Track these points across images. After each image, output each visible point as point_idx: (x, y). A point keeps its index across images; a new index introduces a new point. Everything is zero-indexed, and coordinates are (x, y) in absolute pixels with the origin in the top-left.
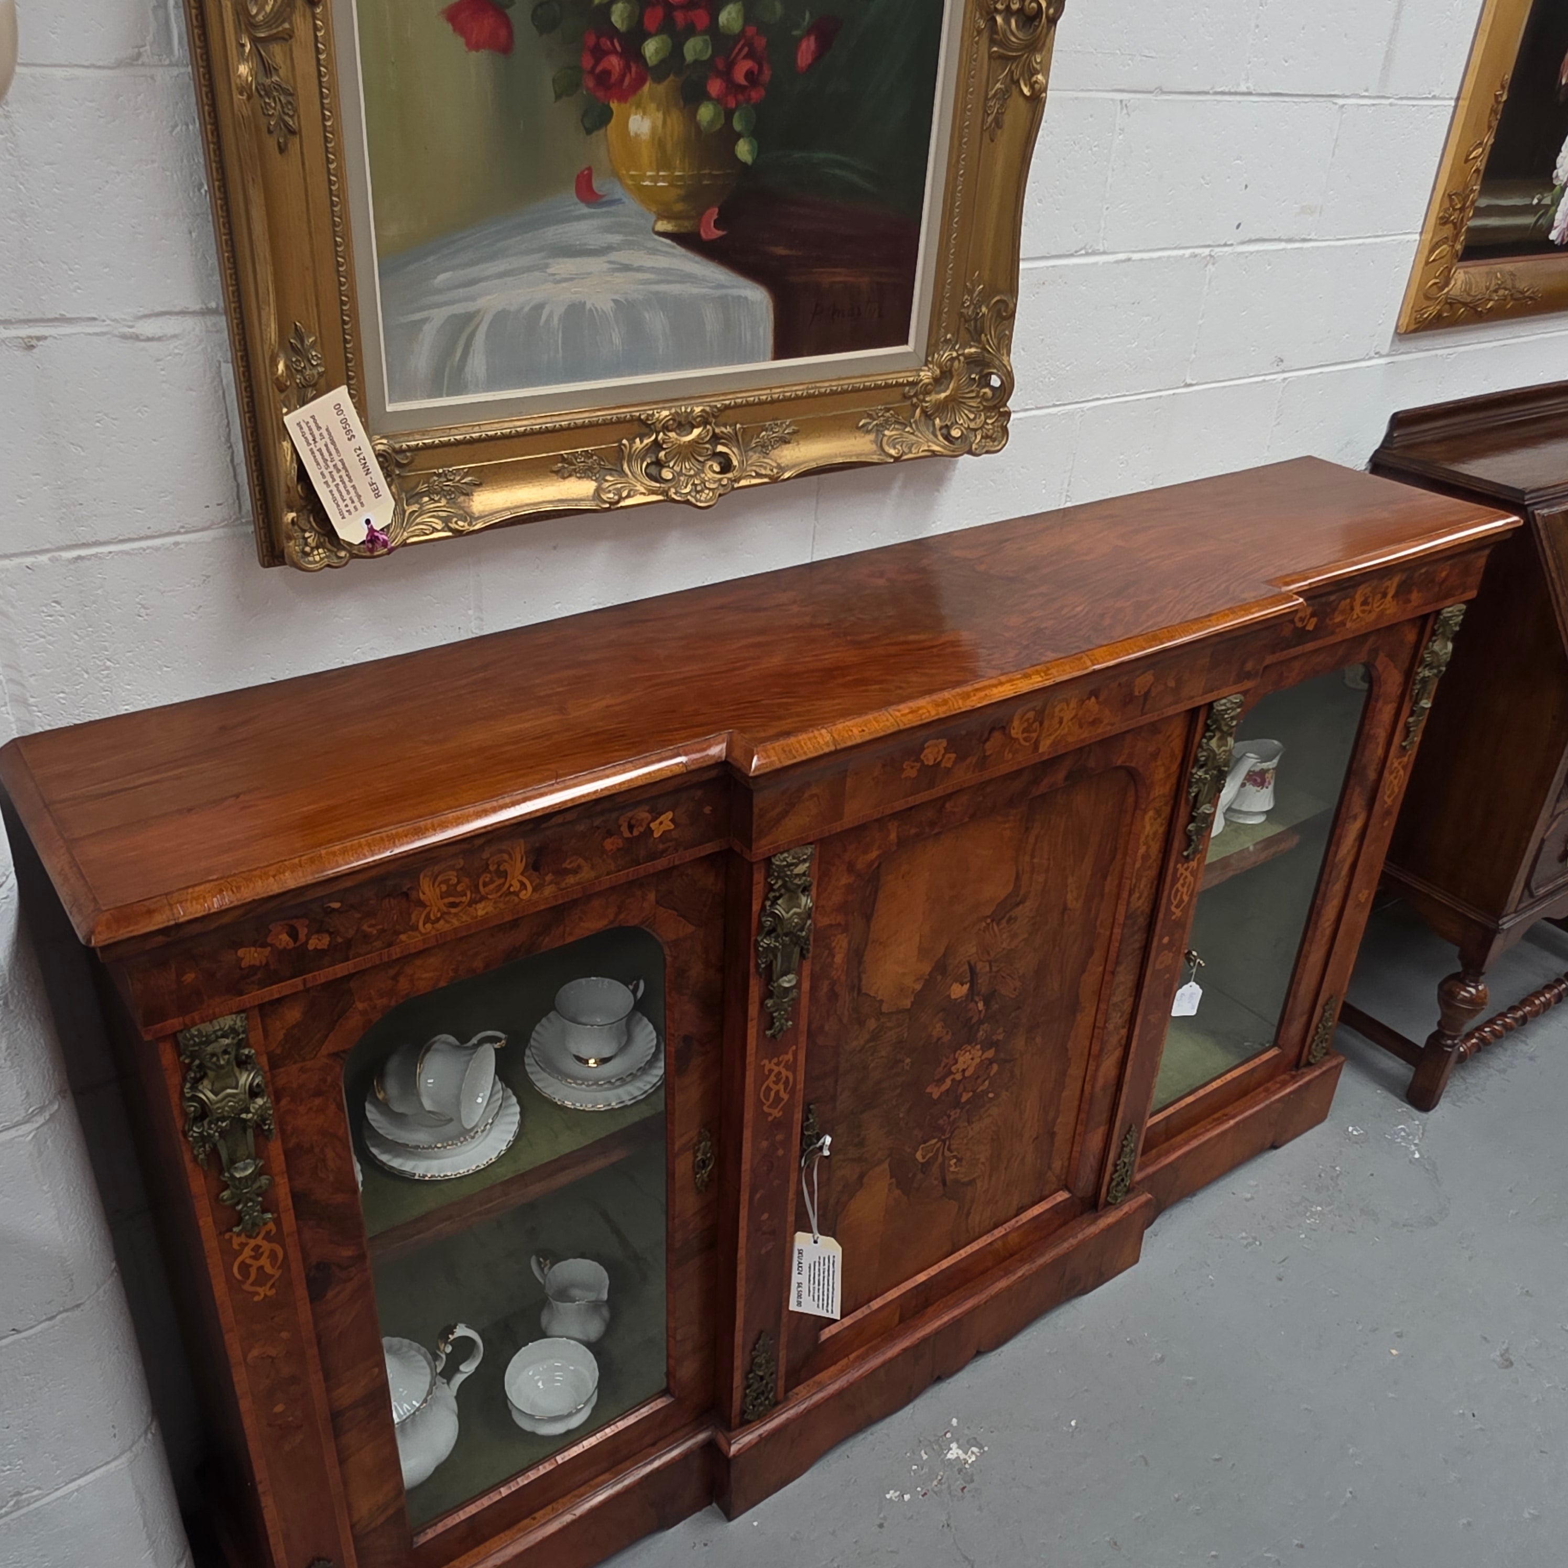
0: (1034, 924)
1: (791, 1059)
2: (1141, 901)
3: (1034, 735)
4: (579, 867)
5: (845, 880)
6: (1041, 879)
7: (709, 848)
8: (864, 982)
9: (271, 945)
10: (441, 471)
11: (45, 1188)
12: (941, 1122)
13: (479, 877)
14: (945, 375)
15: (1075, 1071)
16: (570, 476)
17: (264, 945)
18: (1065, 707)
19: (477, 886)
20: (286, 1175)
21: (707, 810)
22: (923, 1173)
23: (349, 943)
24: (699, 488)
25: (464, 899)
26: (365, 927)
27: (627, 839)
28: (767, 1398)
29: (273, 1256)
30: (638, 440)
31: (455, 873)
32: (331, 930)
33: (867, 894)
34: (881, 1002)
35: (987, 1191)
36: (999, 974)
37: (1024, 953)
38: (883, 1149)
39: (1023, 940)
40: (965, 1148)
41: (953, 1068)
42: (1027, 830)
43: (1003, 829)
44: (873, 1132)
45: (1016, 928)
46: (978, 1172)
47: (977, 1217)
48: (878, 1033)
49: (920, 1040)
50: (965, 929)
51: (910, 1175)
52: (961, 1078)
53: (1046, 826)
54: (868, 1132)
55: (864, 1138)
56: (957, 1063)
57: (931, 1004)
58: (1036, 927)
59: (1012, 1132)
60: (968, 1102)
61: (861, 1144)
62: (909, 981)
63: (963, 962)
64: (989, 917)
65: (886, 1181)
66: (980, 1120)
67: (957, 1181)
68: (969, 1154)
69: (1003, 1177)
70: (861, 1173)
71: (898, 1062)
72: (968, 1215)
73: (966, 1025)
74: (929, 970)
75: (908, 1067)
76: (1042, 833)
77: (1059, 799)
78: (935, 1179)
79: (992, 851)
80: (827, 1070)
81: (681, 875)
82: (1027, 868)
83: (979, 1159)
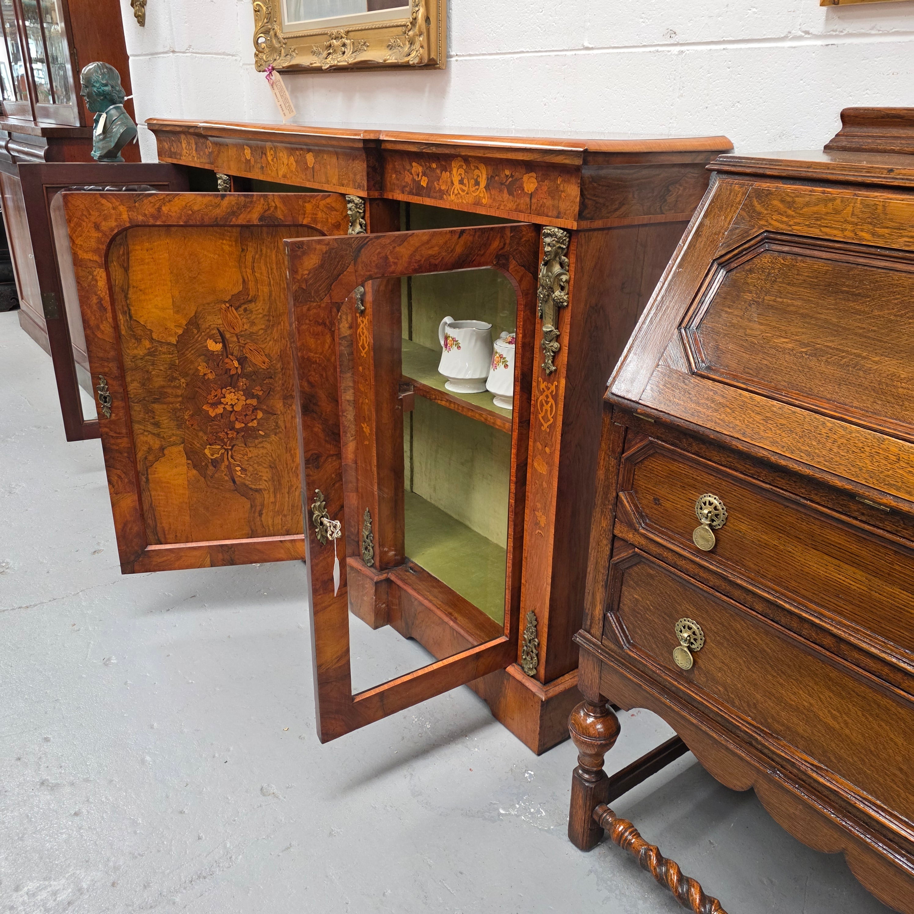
0: (269, 321)
5: (95, 234)
6: (266, 289)
8: (133, 312)
12: (221, 435)
22: (215, 467)
33: (121, 253)
34: (151, 331)
35: (274, 503)
36: (247, 346)
37: (266, 339)
38: (176, 435)
39: (262, 329)
40: (246, 463)
41: (222, 400)
42: (243, 250)
43: (222, 243)
44: (165, 421)
45: (253, 318)
46: (263, 485)
47: (269, 519)
48: (154, 351)
49: (190, 369)
50: (208, 304)
51: (203, 464)
52: (231, 410)
53: (259, 253)
54: (161, 419)
55: (158, 422)
56: (225, 397)
57: (193, 347)
58: (271, 323)
59: (287, 467)
60: (241, 429)
61: (157, 425)
62: (171, 325)
63: (212, 326)
64: (227, 302)
65: (184, 460)
66: (255, 447)
67: (245, 484)
68: (251, 469)
69: (287, 499)
70: (162, 446)
71: (176, 379)
72: (260, 514)
73: (226, 373)
74: (185, 323)
75: (184, 385)
76: (257, 256)
77: (265, 235)
78: (225, 475)
79: (217, 256)
80: (109, 357)
82: (251, 278)
83: (263, 476)
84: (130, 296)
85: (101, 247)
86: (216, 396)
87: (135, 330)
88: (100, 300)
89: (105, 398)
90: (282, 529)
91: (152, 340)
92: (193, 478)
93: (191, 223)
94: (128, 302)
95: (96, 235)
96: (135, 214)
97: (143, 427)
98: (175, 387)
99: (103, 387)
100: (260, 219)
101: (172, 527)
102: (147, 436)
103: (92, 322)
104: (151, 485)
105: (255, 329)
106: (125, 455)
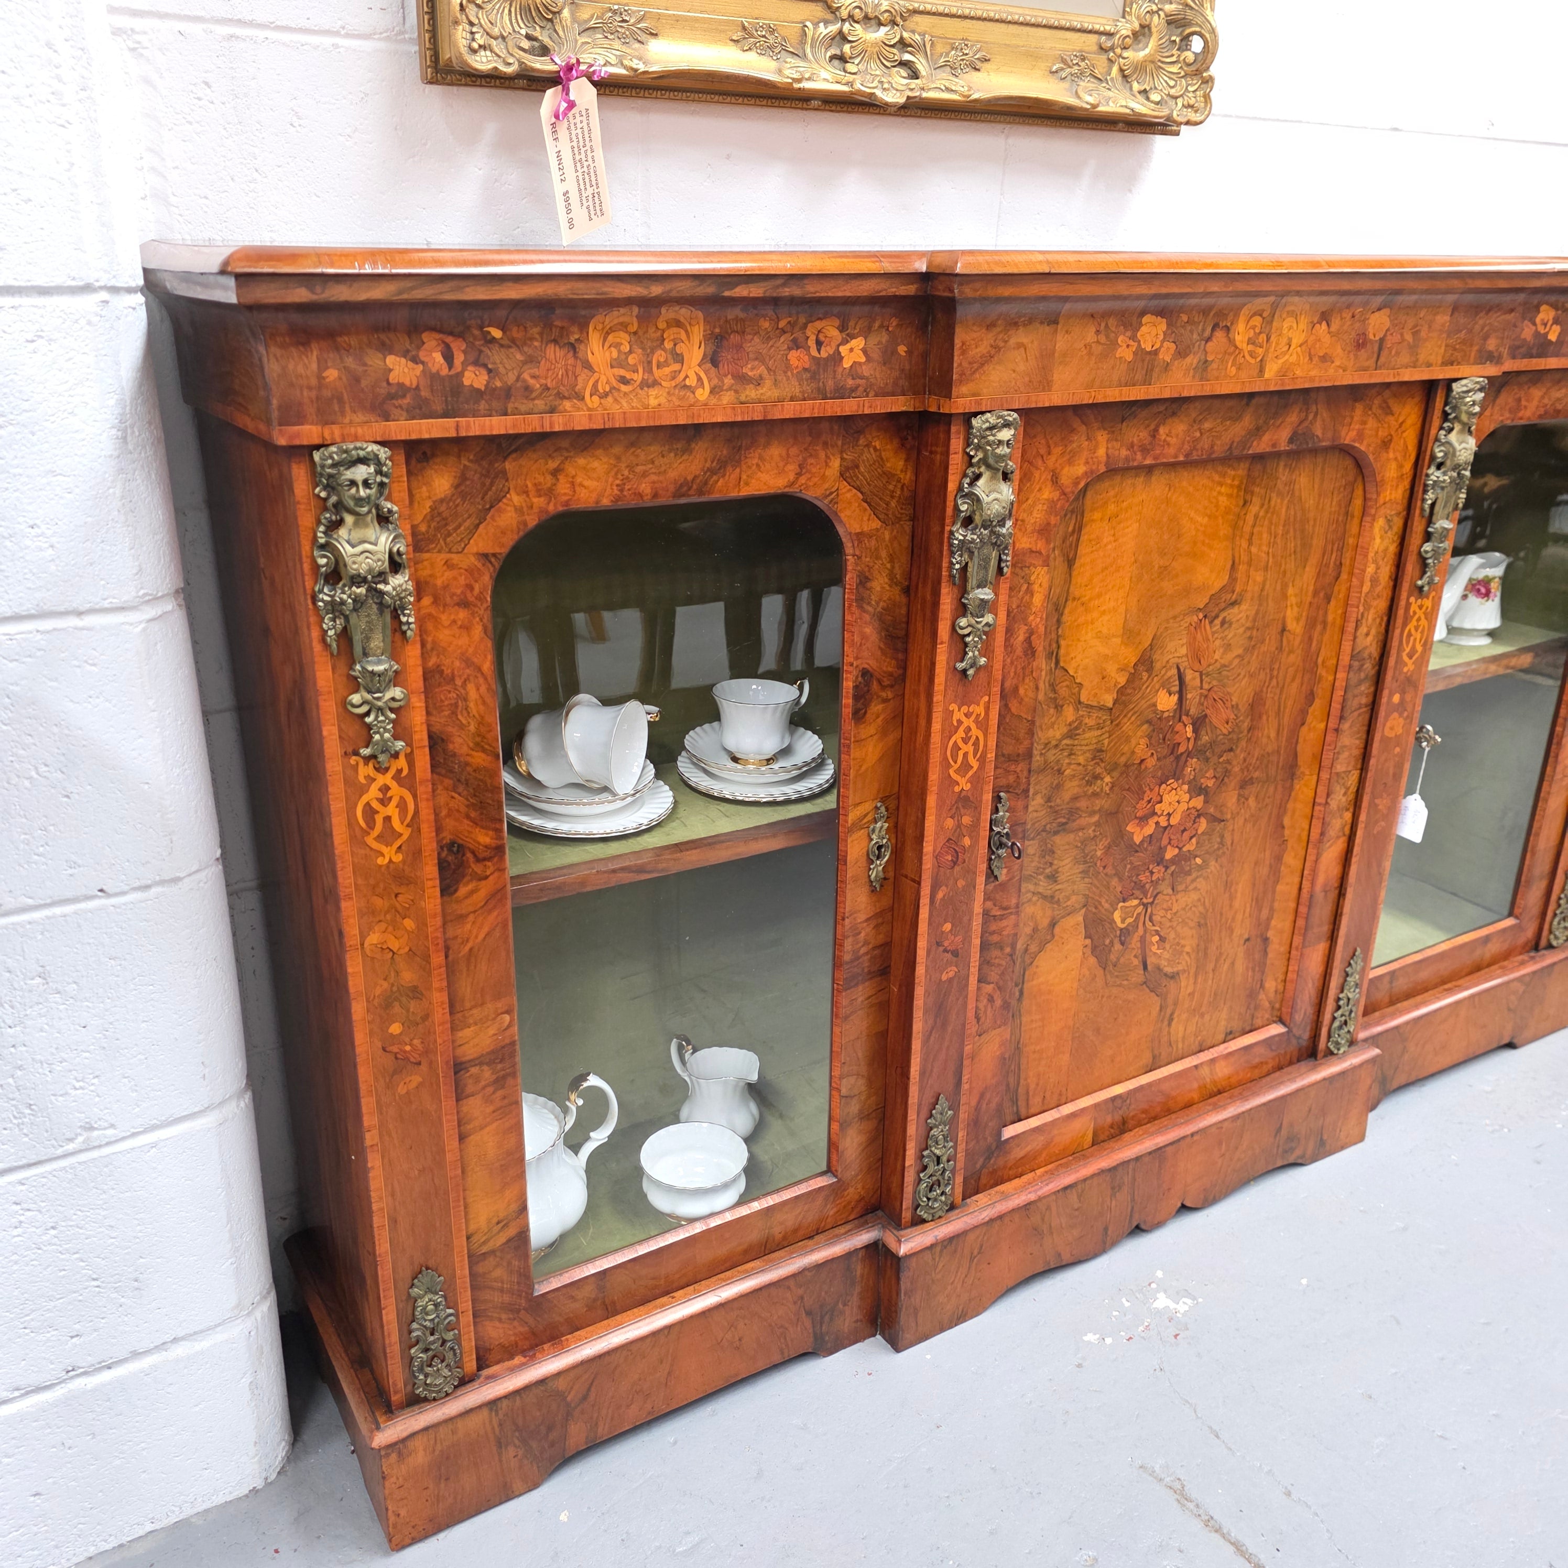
0: (1250, 638)
1: (983, 714)
2: (1370, 638)
3: (1261, 352)
4: (761, 378)
6: (1259, 577)
7: (900, 404)
8: (1062, 651)
9: (423, 363)
10: (616, 7)
11: (151, 703)
12: (1142, 878)
13: (653, 351)
14: (1144, 31)
15: (1291, 860)
16: (750, 49)
17: (415, 360)
18: (1295, 325)
19: (650, 363)
20: (423, 697)
21: (902, 350)
22: (1122, 944)
23: (507, 393)
24: (886, 86)
25: (635, 376)
26: (526, 376)
27: (814, 358)
28: (943, 1193)
29: (402, 805)
30: (822, 25)
31: (627, 336)
32: (490, 366)
33: (1070, 529)
34: (1080, 686)
35: (1191, 995)
36: (1210, 694)
37: (1239, 674)
38: (1078, 893)
39: (1238, 656)
40: (1169, 924)
41: (1157, 807)
42: (1245, 503)
43: (1219, 493)
44: (1067, 866)
45: (1230, 636)
46: (1182, 963)
47: (1181, 1028)
48: (1077, 728)
49: (1122, 755)
50: (1175, 618)
51: (1107, 942)
52: (1166, 824)
53: (1266, 506)
54: (1061, 863)
55: (1056, 871)
57: (1136, 709)
58: (1252, 643)
59: (1220, 921)
60: (1173, 860)
61: (1053, 878)
62: (1111, 669)
63: (1171, 663)
64: (1201, 610)
65: (1080, 940)
66: (1185, 890)
67: (1159, 968)
68: (1172, 935)
69: (1210, 983)
70: (1053, 919)
71: (1097, 777)
72: (1170, 1021)
73: (1172, 752)
74: (1134, 660)
75: (1107, 789)
76: (1262, 514)
77: (1281, 470)
78: (1135, 956)
79: (1206, 519)
80: (1020, 752)
81: (868, 446)
82: (1244, 558)
83: (1183, 946)
84: (1065, 618)
85: (1052, 520)
86: (1150, 801)
87: (1058, 687)
88: (1032, 633)
89: (1001, 838)
90: (1195, 1041)
91: (1078, 704)
92: (1087, 974)
93: (1193, 456)
94: (1060, 630)
95: (1050, 496)
96: (1119, 446)
97: (1031, 887)
98: (1095, 795)
99: (1003, 817)
100: (1291, 441)
101: (1042, 1081)
102: (1035, 904)
103: (1010, 682)
104: (1026, 1002)
105: (1229, 657)
106: (1008, 950)
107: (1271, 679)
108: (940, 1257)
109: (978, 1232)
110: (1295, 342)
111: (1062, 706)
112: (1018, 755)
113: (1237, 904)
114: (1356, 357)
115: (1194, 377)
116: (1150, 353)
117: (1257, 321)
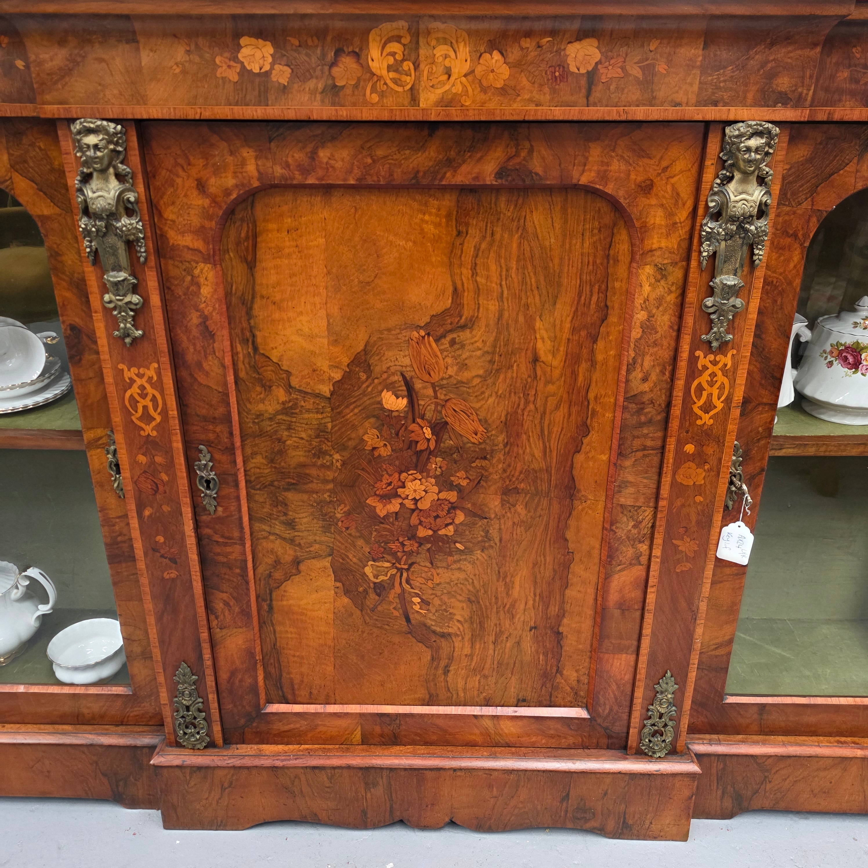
0: (492, 362)
1: (155, 378)
2: (649, 384)
3: (409, 80)
6: (493, 306)
8: (259, 340)
12: (392, 546)
15: (581, 571)
18: (452, 53)
22: (379, 595)
28: (198, 733)
34: (288, 373)
35: (470, 656)
36: (448, 404)
37: (483, 393)
38: (321, 543)
39: (478, 376)
40: (430, 592)
41: (400, 491)
42: (459, 233)
43: (422, 220)
44: (304, 519)
45: (464, 356)
46: (453, 628)
47: (459, 680)
48: (291, 408)
49: (350, 439)
50: (389, 330)
51: (361, 589)
52: (413, 507)
53: (488, 239)
54: (297, 516)
55: (293, 520)
56: (404, 487)
57: (358, 403)
58: (495, 367)
59: (496, 603)
60: (427, 539)
61: (291, 524)
62: (323, 364)
63: (393, 369)
64: (421, 328)
65: (330, 581)
66: (447, 568)
67: (425, 625)
68: (437, 602)
69: (491, 652)
70: (297, 557)
71: (325, 453)
72: (446, 671)
73: (409, 447)
74: (346, 361)
75: (338, 464)
76: (484, 246)
77: (502, 206)
78: (395, 608)
79: (410, 244)
80: (216, 415)
81: (32, 145)
82: (469, 285)
83: (455, 614)
84: (255, 312)
85: (207, 224)
86: (390, 484)
87: (261, 371)
88: (205, 318)
89: (208, 482)
90: (478, 696)
91: (289, 388)
92: (343, 610)
93: (370, 181)
94: (252, 322)
95: (200, 202)
96: (270, 164)
97: (267, 528)
99: (206, 465)
100: (499, 175)
101: (306, 680)
102: (272, 542)
103: (191, 356)
104: (277, 617)
105: (466, 375)
106: (238, 571)
107: (527, 402)
108: (191, 777)
109: (226, 771)
110: (455, 71)
111: (270, 387)
112: (215, 418)
113: (516, 592)
114: (554, 91)
115: (323, 101)
116: (259, 75)
117: (395, 47)
